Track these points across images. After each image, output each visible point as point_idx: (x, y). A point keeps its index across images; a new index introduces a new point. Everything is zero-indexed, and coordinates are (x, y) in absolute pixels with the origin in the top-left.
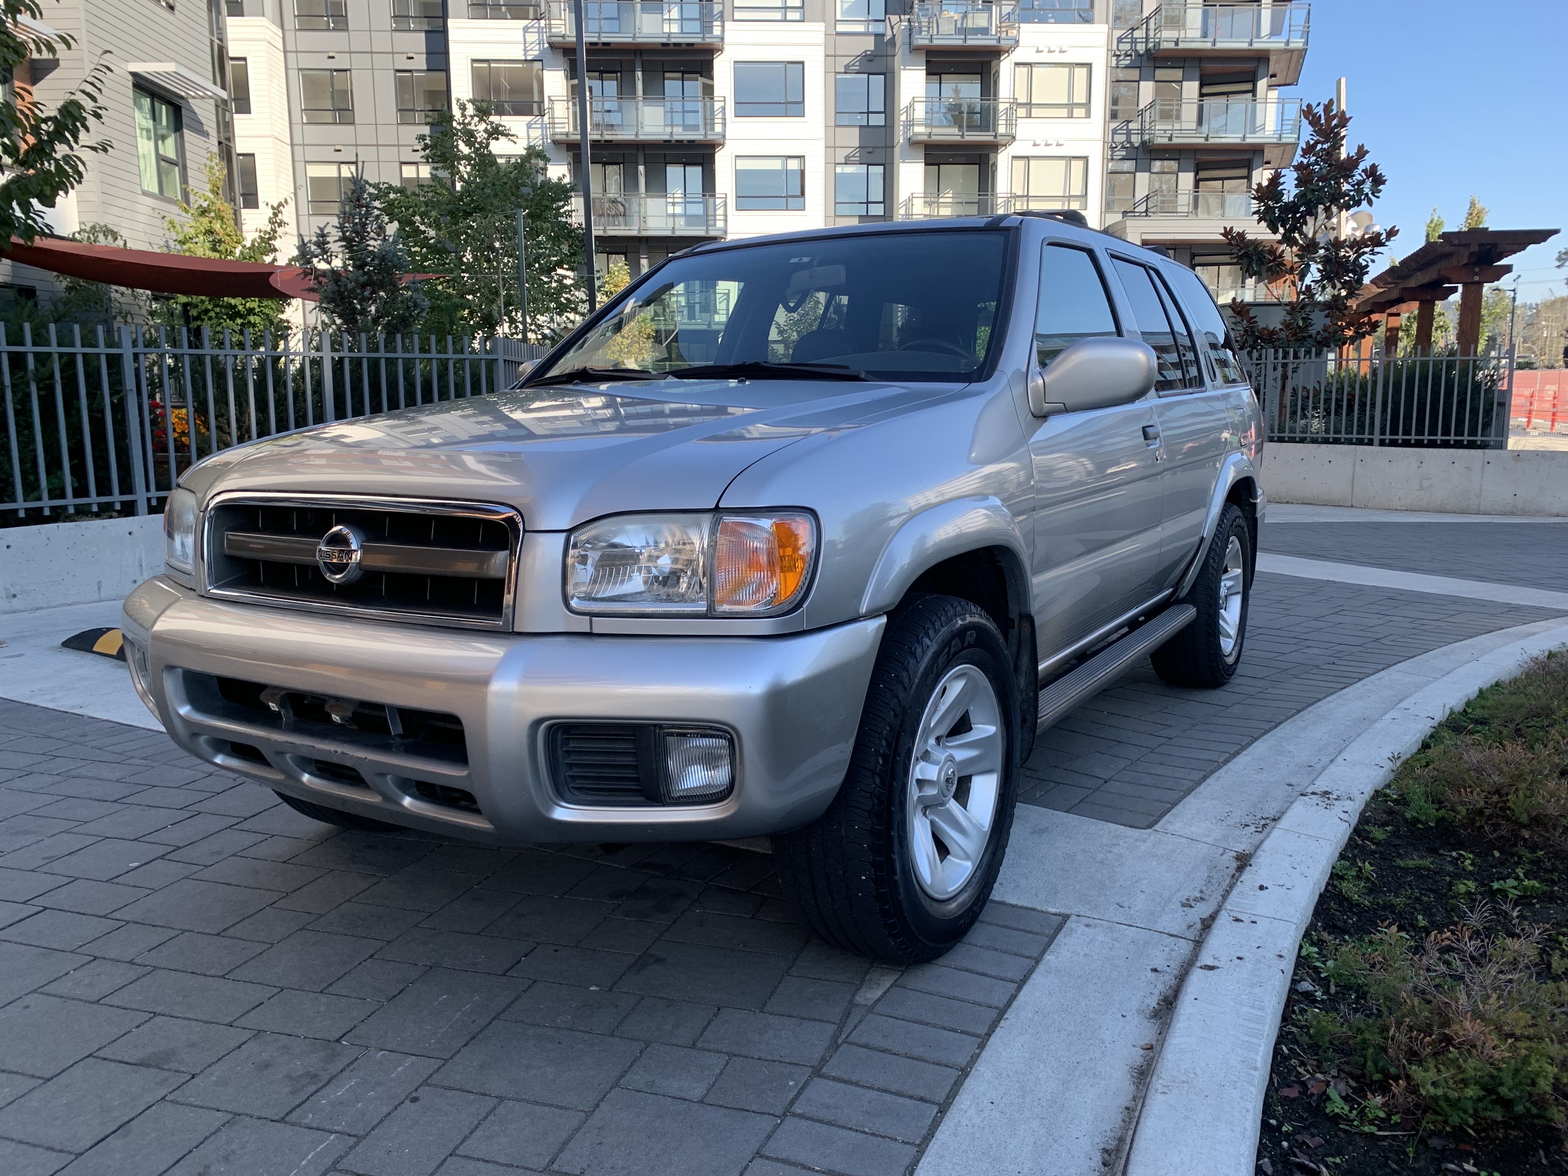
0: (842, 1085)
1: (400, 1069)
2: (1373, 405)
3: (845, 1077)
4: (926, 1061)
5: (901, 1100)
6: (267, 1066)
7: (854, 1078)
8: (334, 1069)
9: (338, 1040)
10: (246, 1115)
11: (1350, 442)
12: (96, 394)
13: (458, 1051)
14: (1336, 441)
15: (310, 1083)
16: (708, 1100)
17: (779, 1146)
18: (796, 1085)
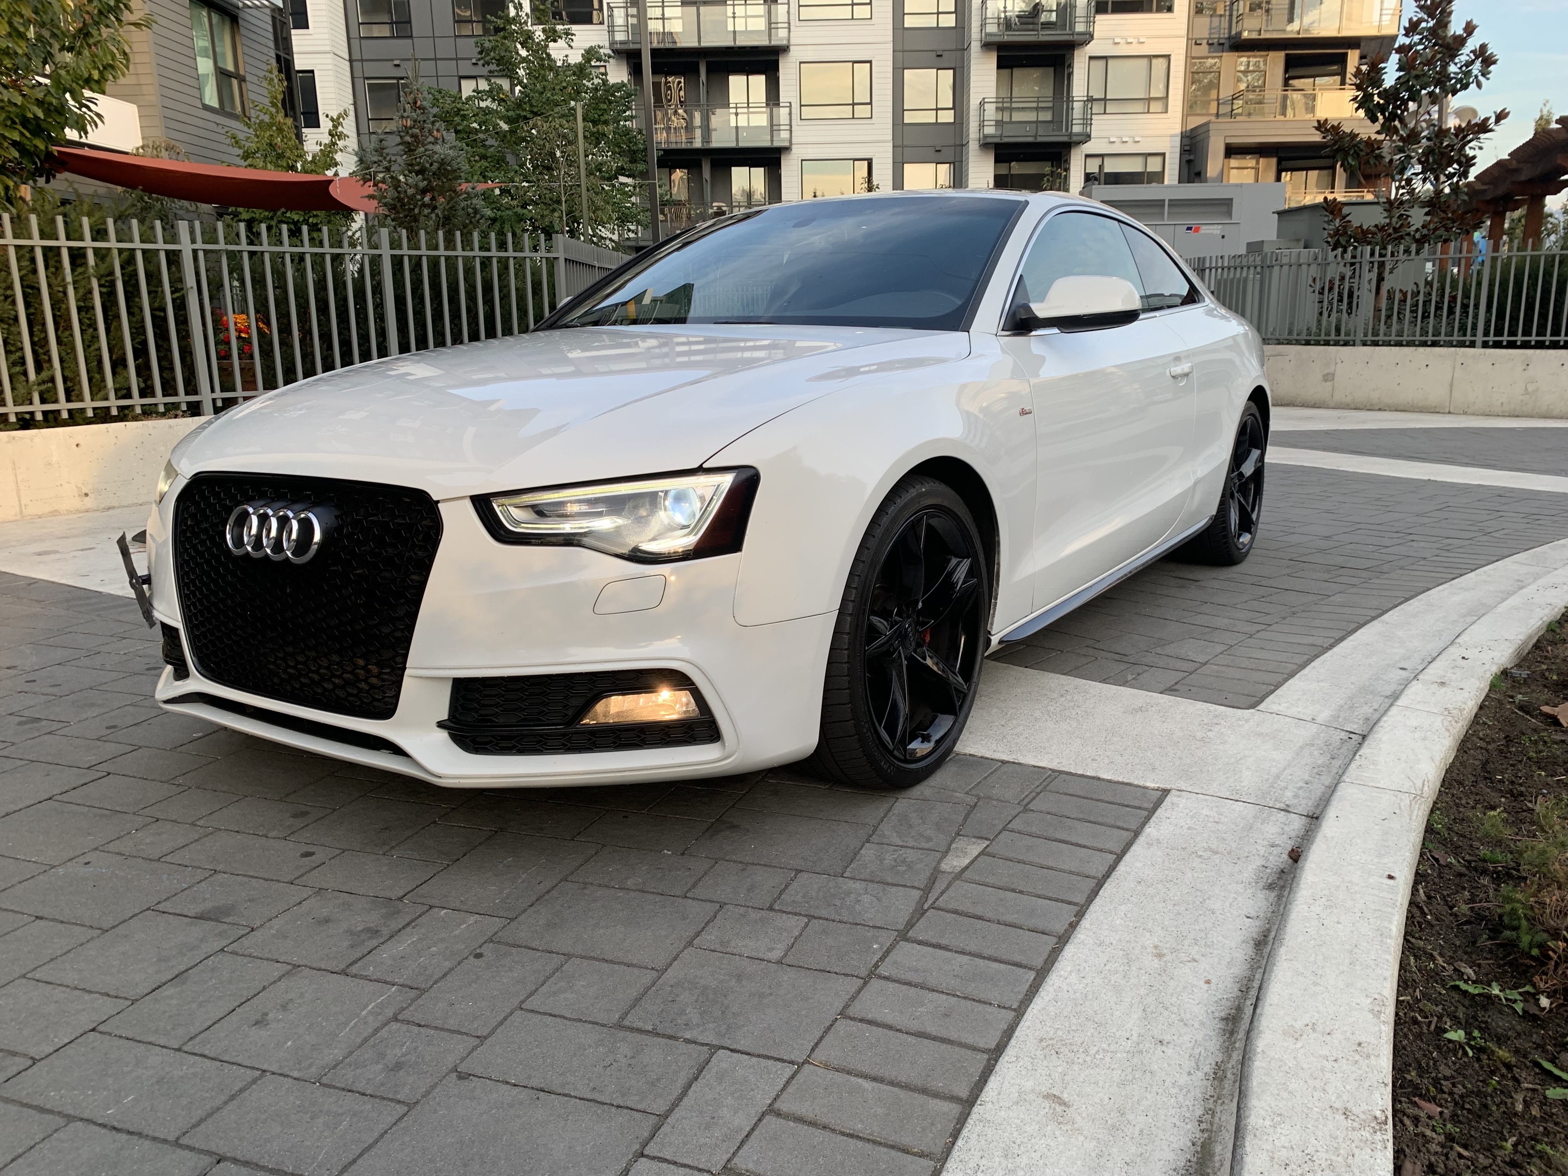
0: (930, 949)
1: (463, 926)
2: (1477, 306)
3: (934, 941)
4: (1020, 928)
5: (996, 965)
6: (327, 921)
7: (943, 942)
8: (394, 925)
9: (400, 899)
10: (306, 966)
11: (1450, 344)
12: (156, 292)
13: (525, 911)
14: (1434, 344)
15: (370, 938)
16: (788, 960)
17: (865, 1006)
18: (881, 948)
